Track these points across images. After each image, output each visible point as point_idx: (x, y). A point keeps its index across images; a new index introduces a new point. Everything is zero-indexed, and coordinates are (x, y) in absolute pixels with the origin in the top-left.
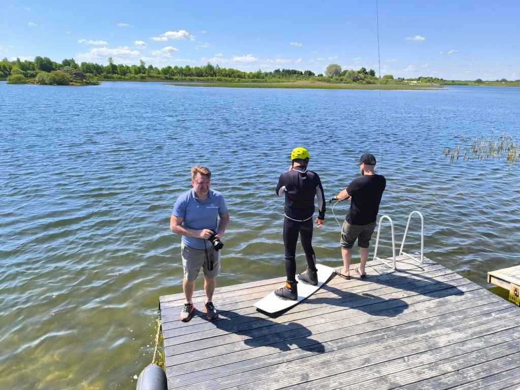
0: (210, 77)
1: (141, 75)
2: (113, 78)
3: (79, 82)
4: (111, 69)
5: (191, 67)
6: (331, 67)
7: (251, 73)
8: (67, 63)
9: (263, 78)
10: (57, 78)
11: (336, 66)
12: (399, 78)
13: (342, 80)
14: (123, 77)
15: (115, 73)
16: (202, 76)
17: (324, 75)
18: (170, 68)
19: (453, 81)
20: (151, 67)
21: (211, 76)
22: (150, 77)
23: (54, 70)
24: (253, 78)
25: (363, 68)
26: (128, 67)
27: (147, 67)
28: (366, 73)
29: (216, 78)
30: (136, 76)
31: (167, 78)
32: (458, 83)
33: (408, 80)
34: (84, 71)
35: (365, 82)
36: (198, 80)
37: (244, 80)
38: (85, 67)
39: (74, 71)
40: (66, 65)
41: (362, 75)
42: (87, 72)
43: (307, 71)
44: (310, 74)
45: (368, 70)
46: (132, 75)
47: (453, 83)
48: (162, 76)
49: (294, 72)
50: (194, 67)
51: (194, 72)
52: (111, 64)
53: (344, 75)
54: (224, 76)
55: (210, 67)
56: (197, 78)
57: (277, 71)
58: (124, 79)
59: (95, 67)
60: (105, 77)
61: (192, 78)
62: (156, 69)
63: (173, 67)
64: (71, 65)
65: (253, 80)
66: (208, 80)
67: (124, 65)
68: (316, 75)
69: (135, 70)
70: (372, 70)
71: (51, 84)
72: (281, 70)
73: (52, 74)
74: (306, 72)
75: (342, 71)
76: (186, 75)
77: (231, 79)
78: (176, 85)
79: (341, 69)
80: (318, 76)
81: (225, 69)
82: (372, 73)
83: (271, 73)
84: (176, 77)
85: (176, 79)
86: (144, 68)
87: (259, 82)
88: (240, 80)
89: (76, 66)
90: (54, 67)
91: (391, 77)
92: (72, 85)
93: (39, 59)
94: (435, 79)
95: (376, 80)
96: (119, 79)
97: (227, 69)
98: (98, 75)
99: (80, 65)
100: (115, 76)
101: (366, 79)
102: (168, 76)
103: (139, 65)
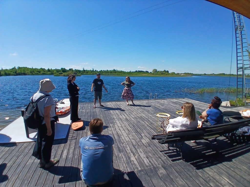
1: (92, 73)
5: (108, 70)
6: (154, 70)
7: (128, 72)
8: (70, 70)
9: (132, 73)
11: (155, 69)
12: (177, 73)
13: (157, 74)
16: (112, 73)
17: (152, 72)
18: (102, 70)
19: (196, 74)
20: (96, 70)
21: (115, 73)
25: (164, 70)
26: (88, 71)
27: (94, 70)
28: (166, 72)
32: (197, 75)
34: (75, 72)
35: (165, 75)
41: (164, 72)
44: (147, 72)
46: (90, 73)
47: (196, 75)
49: (142, 71)
51: (109, 72)
52: (84, 70)
54: (119, 73)
55: (114, 70)
57: (136, 71)
60: (81, 74)
61: (109, 74)
65: (128, 74)
68: (149, 72)
71: (67, 76)
72: (138, 71)
75: (158, 71)
76: (107, 73)
77: (121, 74)
82: (168, 72)
83: (134, 72)
84: (103, 74)
87: (130, 75)
88: (124, 74)
89: (73, 71)
90: (66, 71)
91: (174, 73)
93: (62, 69)
94: (190, 73)
95: (169, 74)
96: (86, 74)
97: (120, 71)
98: (79, 73)
100: (84, 73)
101: (166, 74)
103: (92, 70)
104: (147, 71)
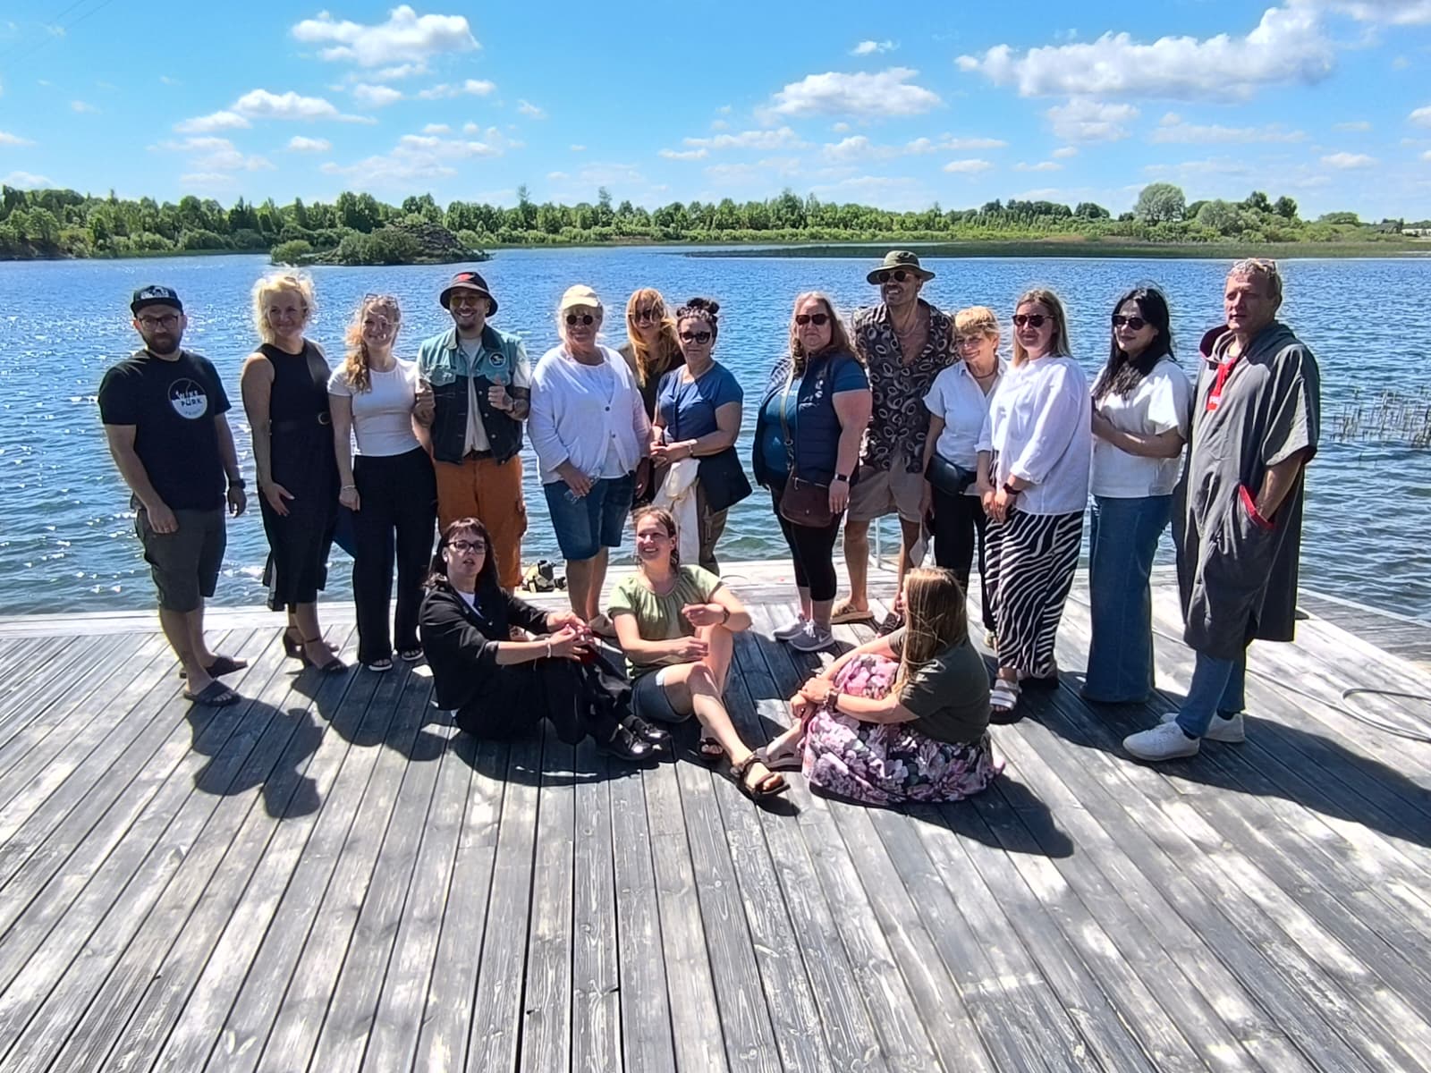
0: (788, 230)
1: (597, 229)
2: (526, 239)
3: (438, 256)
4: (522, 217)
5: (736, 202)
6: (1154, 191)
7: (910, 215)
8: (413, 205)
9: (946, 227)
10: (387, 247)
11: (1168, 189)
12: (1385, 221)
13: (1186, 231)
14: (551, 236)
15: (533, 228)
16: (766, 227)
17: (1137, 217)
18: (678, 207)
20: (626, 208)
21: (793, 226)
22: (622, 233)
23: (380, 225)
24: (916, 229)
25: (1254, 194)
26: (565, 211)
27: (615, 206)
28: (1267, 208)
29: (807, 232)
30: (586, 233)
31: (667, 236)
33: (1416, 225)
34: (452, 224)
35: (1260, 235)
36: (754, 238)
37: (888, 234)
38: (456, 216)
39: (428, 229)
40: (410, 211)
41: (1250, 216)
42: (461, 227)
43: (1086, 206)
44: (1095, 212)
45: (1272, 200)
46: (575, 231)
48: (655, 230)
49: (1045, 208)
50: (745, 203)
51: (745, 217)
52: (524, 204)
53: (1194, 216)
54: (828, 225)
55: (791, 203)
56: (751, 231)
57: (993, 207)
58: (554, 241)
59: (491, 216)
60: (505, 240)
61: (737, 233)
62: (641, 211)
63: (687, 206)
64: (423, 212)
65: (915, 233)
66: (783, 236)
67: (556, 205)
68: (1115, 216)
69: (584, 219)
70: (1287, 197)
71: (369, 263)
72: (1004, 204)
73: (374, 236)
74: (1081, 209)
75: (1188, 204)
76: (721, 226)
77: (850, 231)
79: (1182, 199)
80: (1121, 219)
81: (833, 207)
82: (1287, 208)
83: (973, 213)
84: (692, 233)
85: (694, 239)
86: (607, 210)
87: (934, 239)
88: (874, 236)
89: (433, 215)
90: (381, 217)
91: (1351, 220)
92: (422, 263)
93: (347, 200)
95: (1298, 230)
96: (541, 243)
97: (840, 204)
98: (488, 233)
99: (445, 209)
100: (528, 233)
101: (1264, 227)
102: (670, 230)
103: (595, 202)
104: (1094, 207)
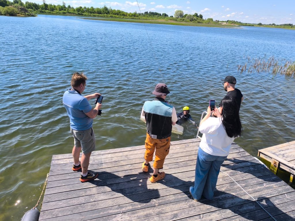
0: (105, 15)
1: (63, 11)
2: (46, 12)
3: (23, 14)
4: (44, 7)
5: (94, 8)
6: (178, 11)
7: (131, 13)
9: (138, 16)
10: (9, 11)
11: (180, 11)
12: (216, 20)
13: (183, 20)
14: (52, 12)
15: (47, 9)
16: (101, 14)
17: (174, 16)
18: (81, 7)
19: (246, 24)
20: (69, 7)
21: (107, 14)
22: (69, 13)
23: (8, 5)
24: (132, 16)
25: (195, 13)
26: (55, 6)
27: (67, 6)
28: (198, 16)
29: (110, 15)
30: (60, 12)
31: (79, 14)
32: (249, 25)
33: (221, 22)
34: (27, 7)
35: (197, 22)
36: (98, 16)
37: (126, 17)
38: (27, 5)
39: (20, 7)
40: (15, 3)
41: (195, 18)
42: (29, 8)
43: (164, 14)
44: (166, 15)
45: (198, 15)
46: (57, 11)
47: (246, 25)
48: (76, 12)
49: (156, 14)
50: (96, 8)
51: (96, 11)
52: (44, 3)
53: (185, 17)
54: (114, 14)
55: (106, 9)
56: (97, 14)
57: (146, 13)
58: (53, 13)
59: (34, 5)
60: (40, 12)
61: (95, 14)
62: (73, 8)
63: (83, 7)
64: (19, 3)
65: (132, 17)
66: (104, 16)
67: (53, 5)
68: (169, 16)
69: (59, 8)
70: (201, 14)
71: (5, 15)
72: (149, 12)
73: (6, 8)
74: (163, 14)
75: (184, 14)
76: (91, 13)
77: (118, 16)
78: (84, 19)
79: (183, 13)
80: (170, 17)
81: (115, 10)
82: (201, 17)
83: (143, 14)
84: (85, 14)
85: (85, 15)
86: (65, 7)
87: (135, 19)
88: (123, 17)
89: (22, 4)
90: (8, 4)
91: (212, 20)
92: (19, 16)
94: (237, 22)
95: (203, 21)
96: (49, 13)
97: (116, 10)
98: (36, 10)
99: (25, 3)
101: (197, 20)
102: (80, 13)
103: (62, 5)
104: (165, 14)
